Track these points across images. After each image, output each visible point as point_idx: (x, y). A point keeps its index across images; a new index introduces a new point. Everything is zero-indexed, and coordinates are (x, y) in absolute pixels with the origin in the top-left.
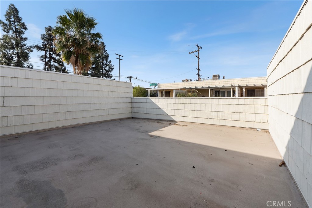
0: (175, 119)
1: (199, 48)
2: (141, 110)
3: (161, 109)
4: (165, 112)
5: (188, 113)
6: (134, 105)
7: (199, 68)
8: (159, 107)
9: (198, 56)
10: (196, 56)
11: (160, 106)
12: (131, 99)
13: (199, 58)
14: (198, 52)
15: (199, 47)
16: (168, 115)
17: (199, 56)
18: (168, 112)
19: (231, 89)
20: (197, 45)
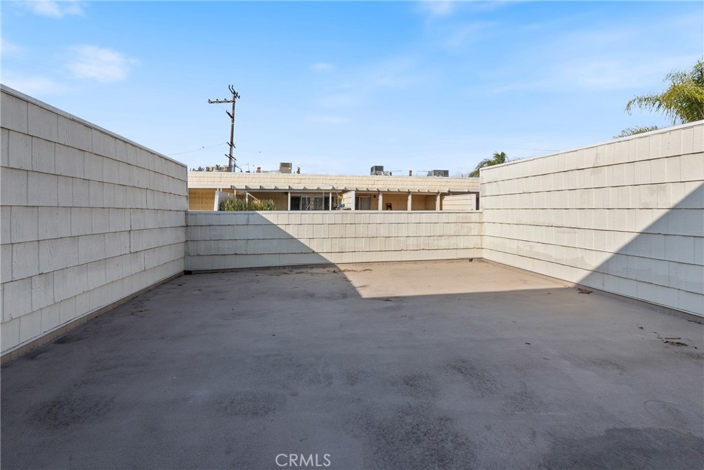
0: (332, 259)
1: (235, 95)
2: (226, 247)
3: (293, 238)
4: (308, 245)
5: (362, 244)
6: (198, 234)
7: (232, 143)
8: (289, 235)
9: (231, 114)
10: (229, 114)
11: (291, 231)
12: (186, 214)
13: (232, 117)
14: (232, 104)
15: (234, 93)
16: (316, 251)
17: (233, 114)
18: (314, 246)
19: (331, 195)
20: (231, 88)
